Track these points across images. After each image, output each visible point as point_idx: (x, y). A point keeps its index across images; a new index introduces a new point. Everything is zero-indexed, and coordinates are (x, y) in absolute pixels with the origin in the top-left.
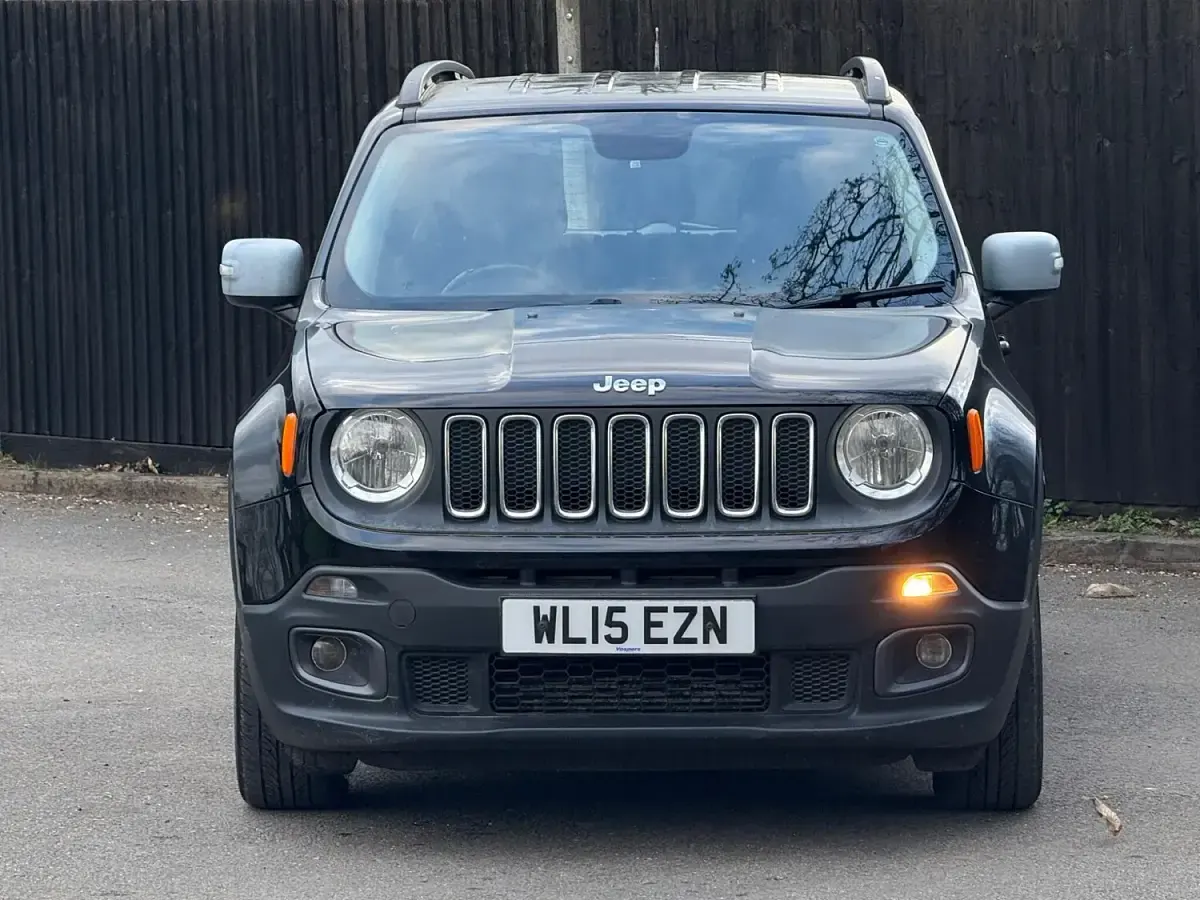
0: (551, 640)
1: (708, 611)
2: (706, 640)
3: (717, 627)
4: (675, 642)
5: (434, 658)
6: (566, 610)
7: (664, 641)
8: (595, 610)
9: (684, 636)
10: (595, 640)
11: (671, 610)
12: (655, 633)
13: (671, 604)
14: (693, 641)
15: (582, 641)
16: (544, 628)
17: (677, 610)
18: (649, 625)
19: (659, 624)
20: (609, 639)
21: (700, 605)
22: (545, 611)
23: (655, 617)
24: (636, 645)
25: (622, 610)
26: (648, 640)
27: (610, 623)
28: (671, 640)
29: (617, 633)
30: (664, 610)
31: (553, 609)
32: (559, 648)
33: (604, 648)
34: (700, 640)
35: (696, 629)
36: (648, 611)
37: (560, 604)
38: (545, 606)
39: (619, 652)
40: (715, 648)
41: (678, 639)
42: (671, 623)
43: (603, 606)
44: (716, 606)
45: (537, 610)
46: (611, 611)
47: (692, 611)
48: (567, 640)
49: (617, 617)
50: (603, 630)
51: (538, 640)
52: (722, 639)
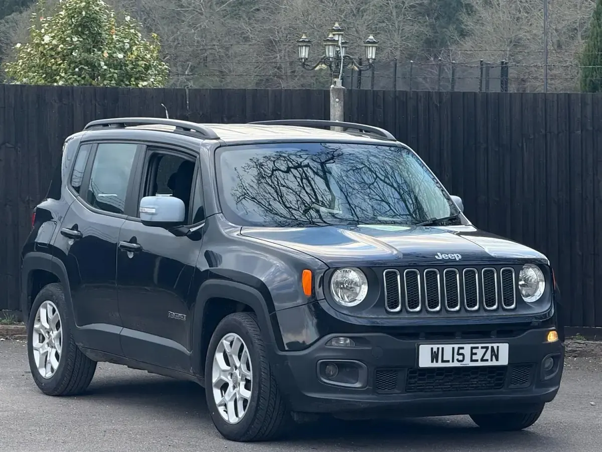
0: (437, 361)
1: (492, 347)
2: (492, 360)
3: (495, 355)
4: (481, 361)
5: (392, 371)
6: (443, 349)
7: (477, 361)
8: (453, 348)
9: (484, 358)
10: (453, 361)
11: (480, 348)
12: (474, 357)
13: (480, 345)
14: (487, 360)
15: (448, 361)
16: (434, 356)
17: (482, 348)
18: (472, 354)
19: (476, 354)
20: (458, 360)
21: (490, 345)
22: (435, 350)
23: (474, 351)
24: (467, 363)
25: (463, 348)
26: (472, 360)
27: (459, 354)
28: (479, 360)
29: (461, 358)
30: (477, 348)
31: (438, 349)
32: (440, 364)
33: (456, 364)
34: (489, 360)
35: (488, 356)
36: (472, 348)
37: (440, 346)
38: (435, 347)
39: (461, 366)
40: (494, 363)
42: (480, 352)
43: (456, 346)
44: (495, 345)
45: (432, 349)
46: (459, 348)
47: (487, 348)
48: (443, 361)
49: (461, 351)
50: (456, 357)
51: (432, 361)
52: (497, 360)
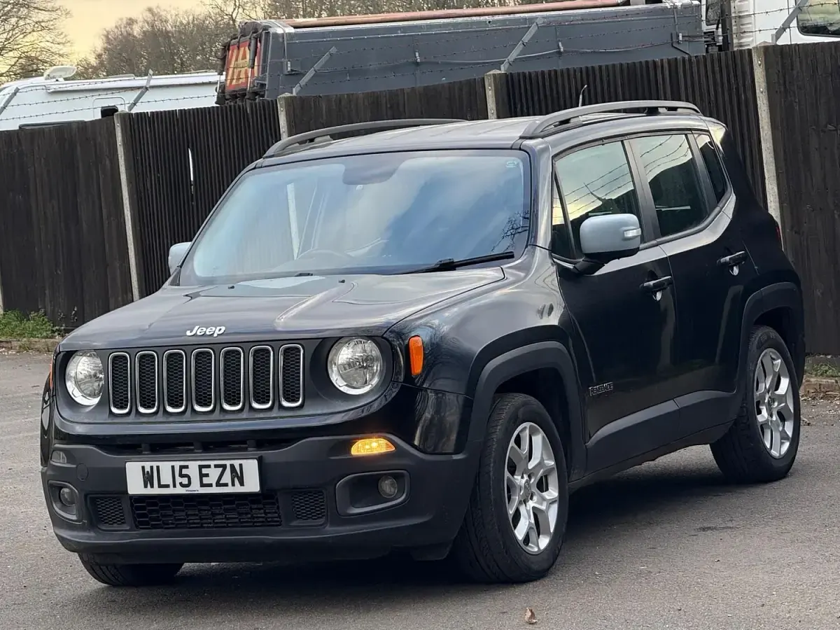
0: (152, 486)
1: (232, 466)
2: (233, 485)
3: (238, 476)
4: (217, 486)
5: (105, 498)
6: (158, 467)
7: (210, 485)
8: (173, 467)
9: (221, 482)
10: (175, 486)
11: (213, 466)
12: (206, 480)
13: (212, 463)
14: (226, 485)
15: (167, 486)
16: (148, 479)
17: (216, 466)
18: (202, 476)
19: (207, 475)
20: (181, 484)
21: (228, 463)
22: (148, 469)
23: (205, 471)
24: (196, 488)
25: (187, 467)
26: (202, 485)
27: (181, 475)
28: (214, 484)
29: (185, 481)
30: (209, 466)
31: (152, 468)
32: (156, 491)
33: (180, 490)
34: (230, 484)
35: (227, 478)
36: (201, 467)
37: (155, 464)
38: (147, 465)
39: (187, 492)
40: (238, 489)
41: (218, 484)
42: (214, 474)
43: (177, 464)
44: (236, 463)
45: (143, 468)
46: (182, 467)
47: (224, 467)
48: (160, 486)
49: (184, 471)
50: (179, 479)
51: (146, 486)
52: (242, 484)
